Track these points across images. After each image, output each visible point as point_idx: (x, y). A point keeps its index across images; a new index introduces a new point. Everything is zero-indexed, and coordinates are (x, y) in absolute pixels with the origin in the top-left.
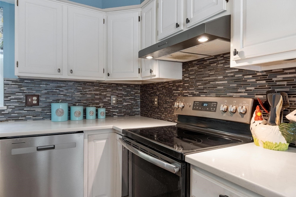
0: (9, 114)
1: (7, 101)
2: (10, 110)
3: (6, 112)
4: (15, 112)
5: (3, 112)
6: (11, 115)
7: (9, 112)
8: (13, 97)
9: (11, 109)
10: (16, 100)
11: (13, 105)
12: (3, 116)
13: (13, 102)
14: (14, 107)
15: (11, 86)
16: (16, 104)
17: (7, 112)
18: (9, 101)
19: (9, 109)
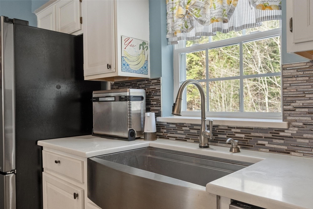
0: (292, 137)
1: (289, 112)
2: (294, 131)
3: (287, 133)
4: (305, 136)
5: (282, 134)
6: (296, 141)
7: (292, 134)
8: (299, 103)
9: (296, 129)
10: (307, 110)
11: (300, 121)
12: (282, 141)
13: (300, 114)
14: (301, 124)
15: (296, 80)
16: (305, 118)
17: (289, 135)
18: (293, 112)
19: (291, 128)
